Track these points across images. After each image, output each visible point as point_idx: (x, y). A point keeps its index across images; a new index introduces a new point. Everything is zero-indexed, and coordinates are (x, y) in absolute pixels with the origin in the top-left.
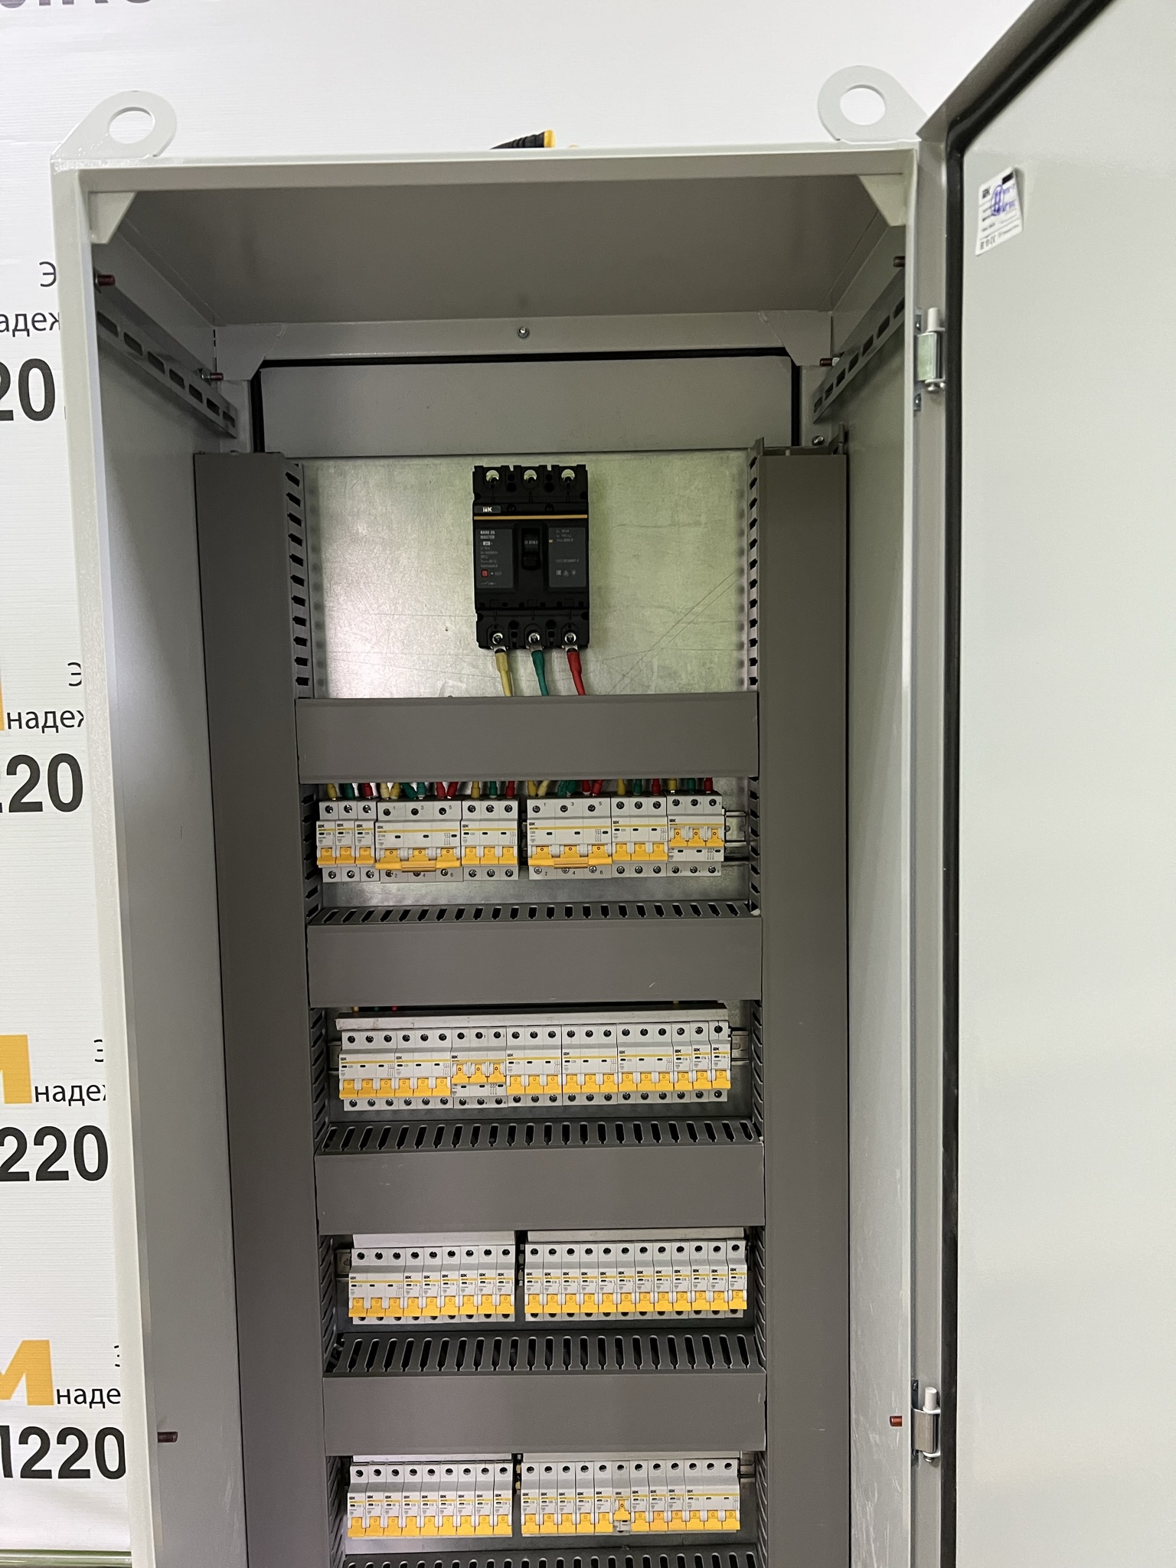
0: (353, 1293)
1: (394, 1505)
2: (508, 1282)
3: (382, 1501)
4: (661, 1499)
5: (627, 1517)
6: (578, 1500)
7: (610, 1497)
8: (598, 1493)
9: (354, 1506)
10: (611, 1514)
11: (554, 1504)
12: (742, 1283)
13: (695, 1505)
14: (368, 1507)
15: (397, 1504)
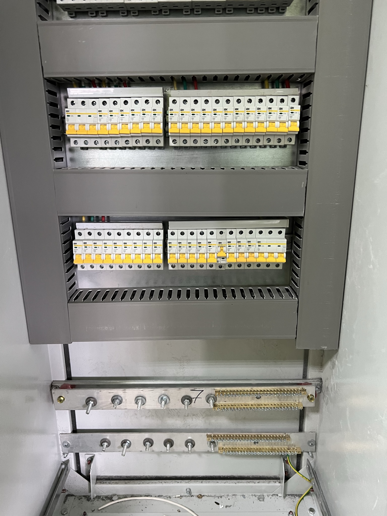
0: (68, 120)
1: (99, 247)
2: (159, 115)
3: (91, 245)
4: (243, 246)
5: (225, 255)
6: (198, 246)
7: (215, 245)
8: (209, 243)
9: (76, 248)
10: (216, 254)
11: (185, 248)
12: (297, 116)
13: (262, 249)
14: (84, 248)
15: (100, 247)
